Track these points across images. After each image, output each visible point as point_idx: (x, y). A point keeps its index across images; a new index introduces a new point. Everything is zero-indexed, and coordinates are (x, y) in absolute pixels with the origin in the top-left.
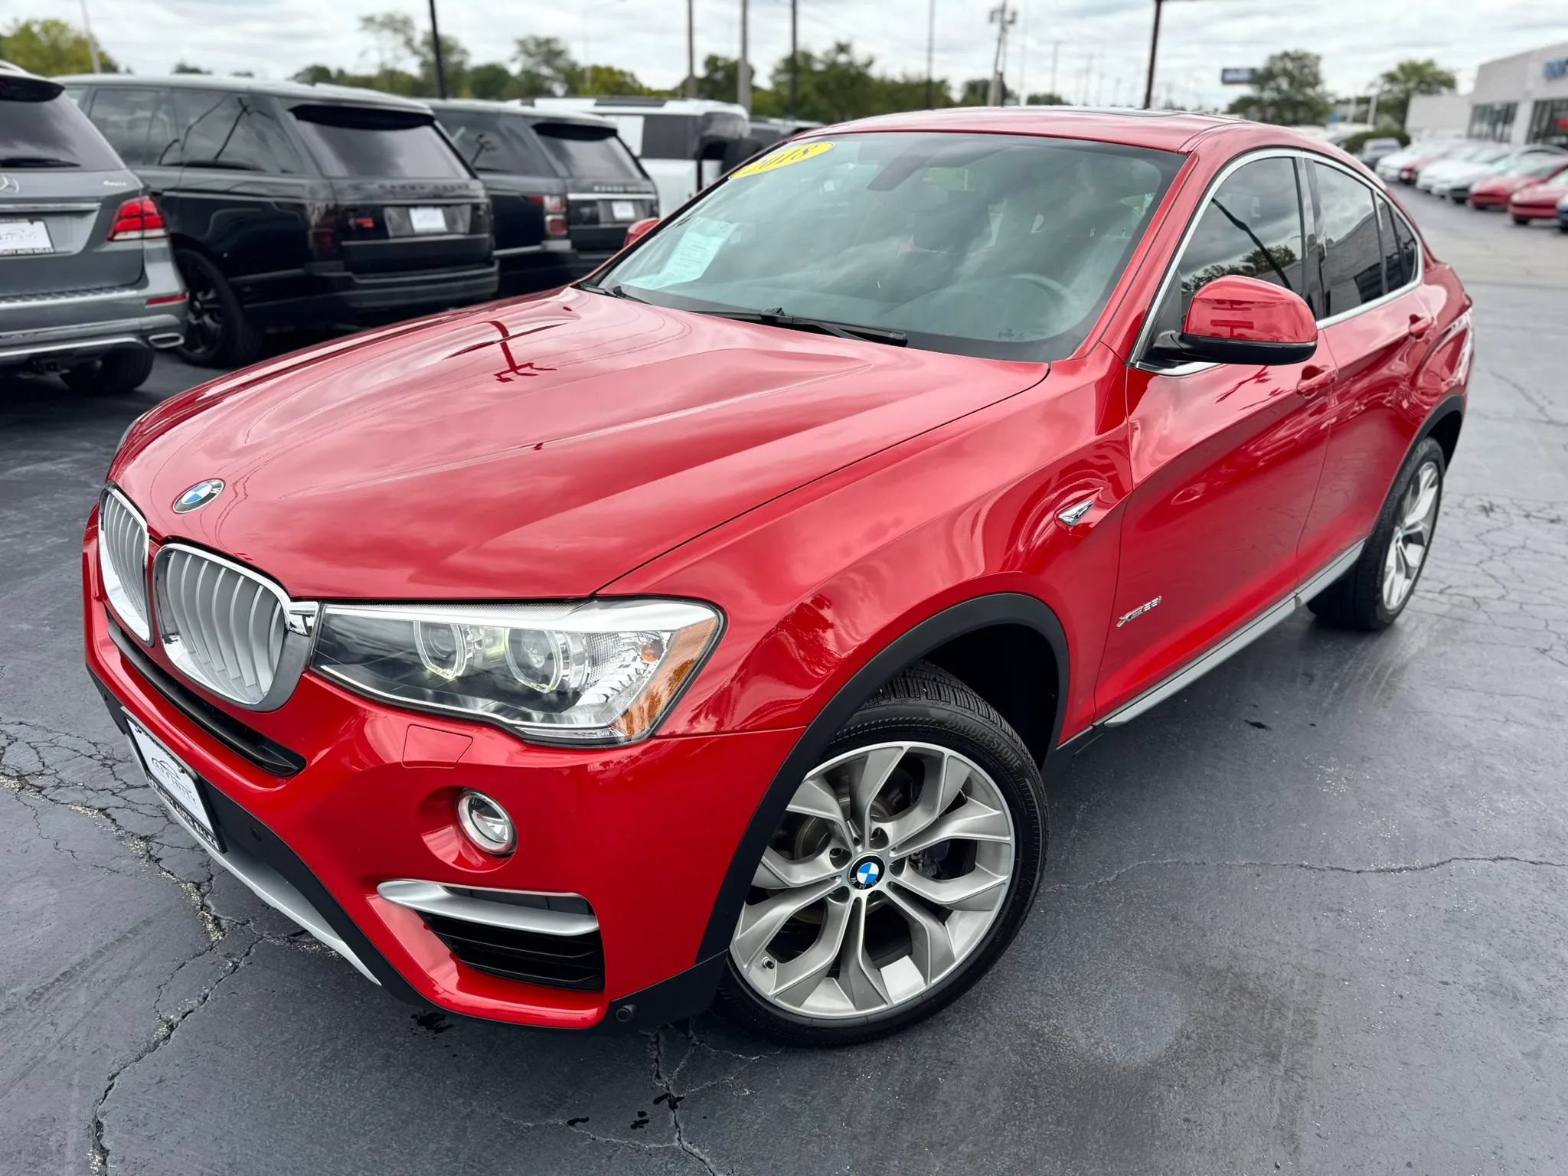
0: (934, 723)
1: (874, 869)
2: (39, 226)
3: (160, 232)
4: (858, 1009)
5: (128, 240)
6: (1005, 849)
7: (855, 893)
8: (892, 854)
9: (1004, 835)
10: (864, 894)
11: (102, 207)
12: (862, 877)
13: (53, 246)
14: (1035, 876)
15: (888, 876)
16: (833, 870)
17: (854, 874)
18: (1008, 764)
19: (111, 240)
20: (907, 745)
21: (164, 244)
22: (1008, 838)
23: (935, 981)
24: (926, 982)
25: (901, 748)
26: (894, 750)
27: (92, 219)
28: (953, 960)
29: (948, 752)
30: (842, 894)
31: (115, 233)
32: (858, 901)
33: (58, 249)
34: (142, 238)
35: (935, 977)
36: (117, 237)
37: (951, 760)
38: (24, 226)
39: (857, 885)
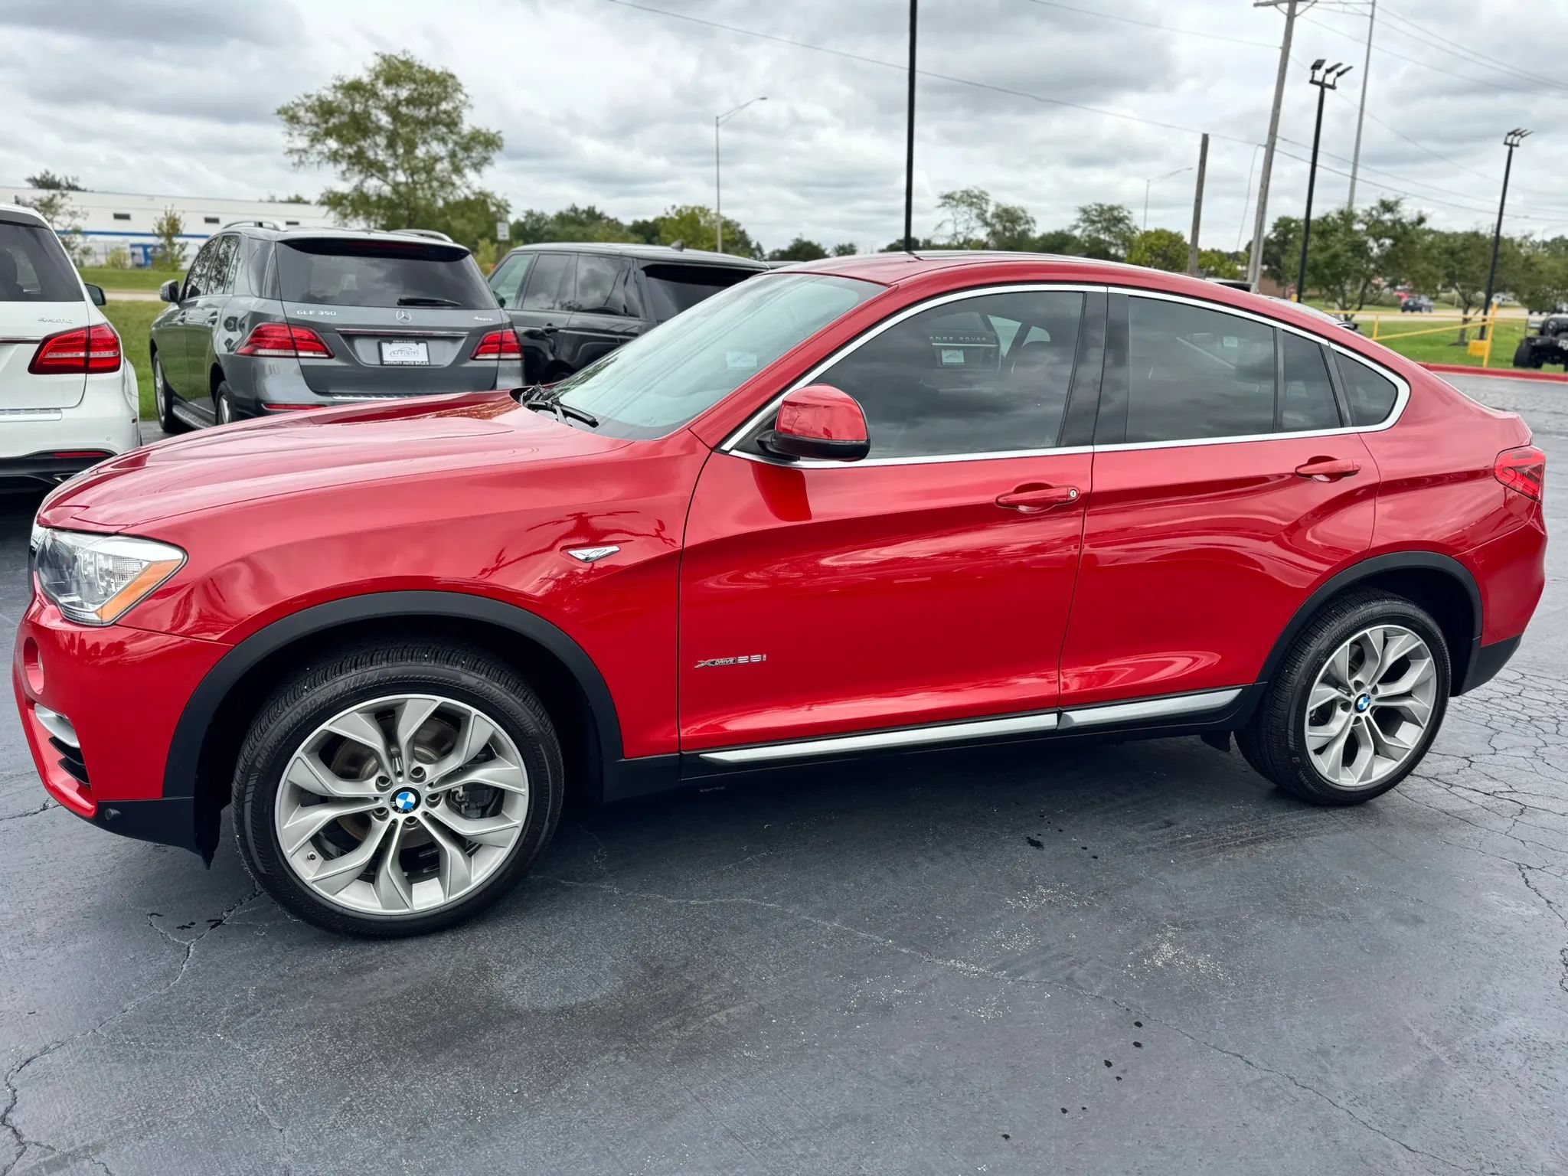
0: (463, 686)
1: (412, 798)
2: (423, 346)
3: (518, 356)
4: (384, 908)
5: (489, 360)
6: (520, 798)
7: (393, 815)
8: (428, 789)
9: (520, 787)
10: (401, 818)
11: (469, 335)
12: (400, 803)
13: (429, 361)
14: (543, 824)
15: (423, 807)
16: (377, 793)
17: (393, 799)
18: (524, 729)
19: (474, 359)
20: (441, 699)
21: (518, 364)
22: (523, 790)
23: (453, 897)
24: (445, 898)
25: (435, 700)
26: (429, 702)
27: (461, 343)
28: (470, 884)
29: (475, 711)
30: (382, 813)
31: (477, 354)
32: (395, 822)
33: (432, 363)
34: (499, 359)
35: (453, 894)
36: (478, 357)
37: (477, 718)
38: (412, 346)
39: (396, 808)
